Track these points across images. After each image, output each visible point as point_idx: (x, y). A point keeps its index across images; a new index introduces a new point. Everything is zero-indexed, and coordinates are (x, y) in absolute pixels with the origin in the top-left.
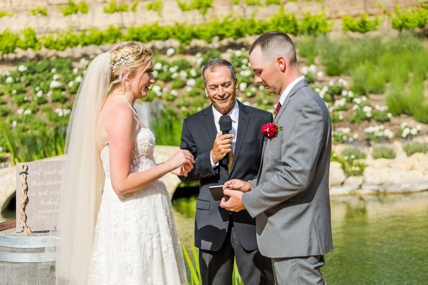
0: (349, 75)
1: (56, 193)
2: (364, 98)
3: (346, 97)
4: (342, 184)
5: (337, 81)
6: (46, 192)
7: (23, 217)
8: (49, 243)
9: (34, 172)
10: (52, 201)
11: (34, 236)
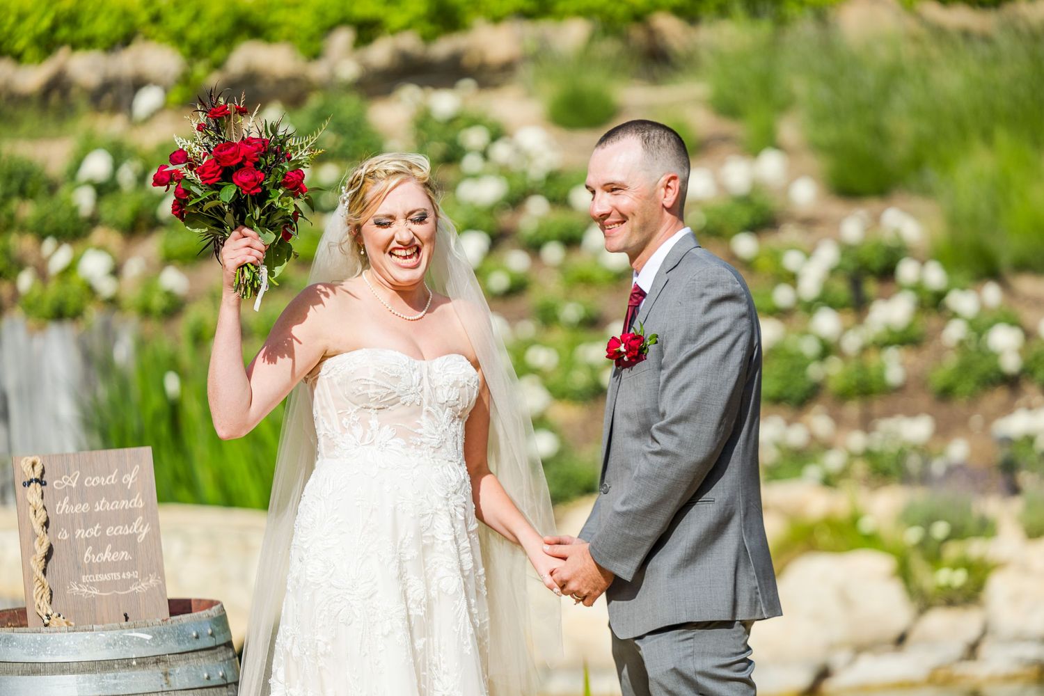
0: (926, 192)
1: (120, 532)
2: (992, 293)
3: (917, 288)
4: (901, 640)
5: (877, 219)
6: (94, 529)
7: (43, 591)
8: (124, 647)
9: (61, 480)
10: (112, 552)
11: (85, 630)
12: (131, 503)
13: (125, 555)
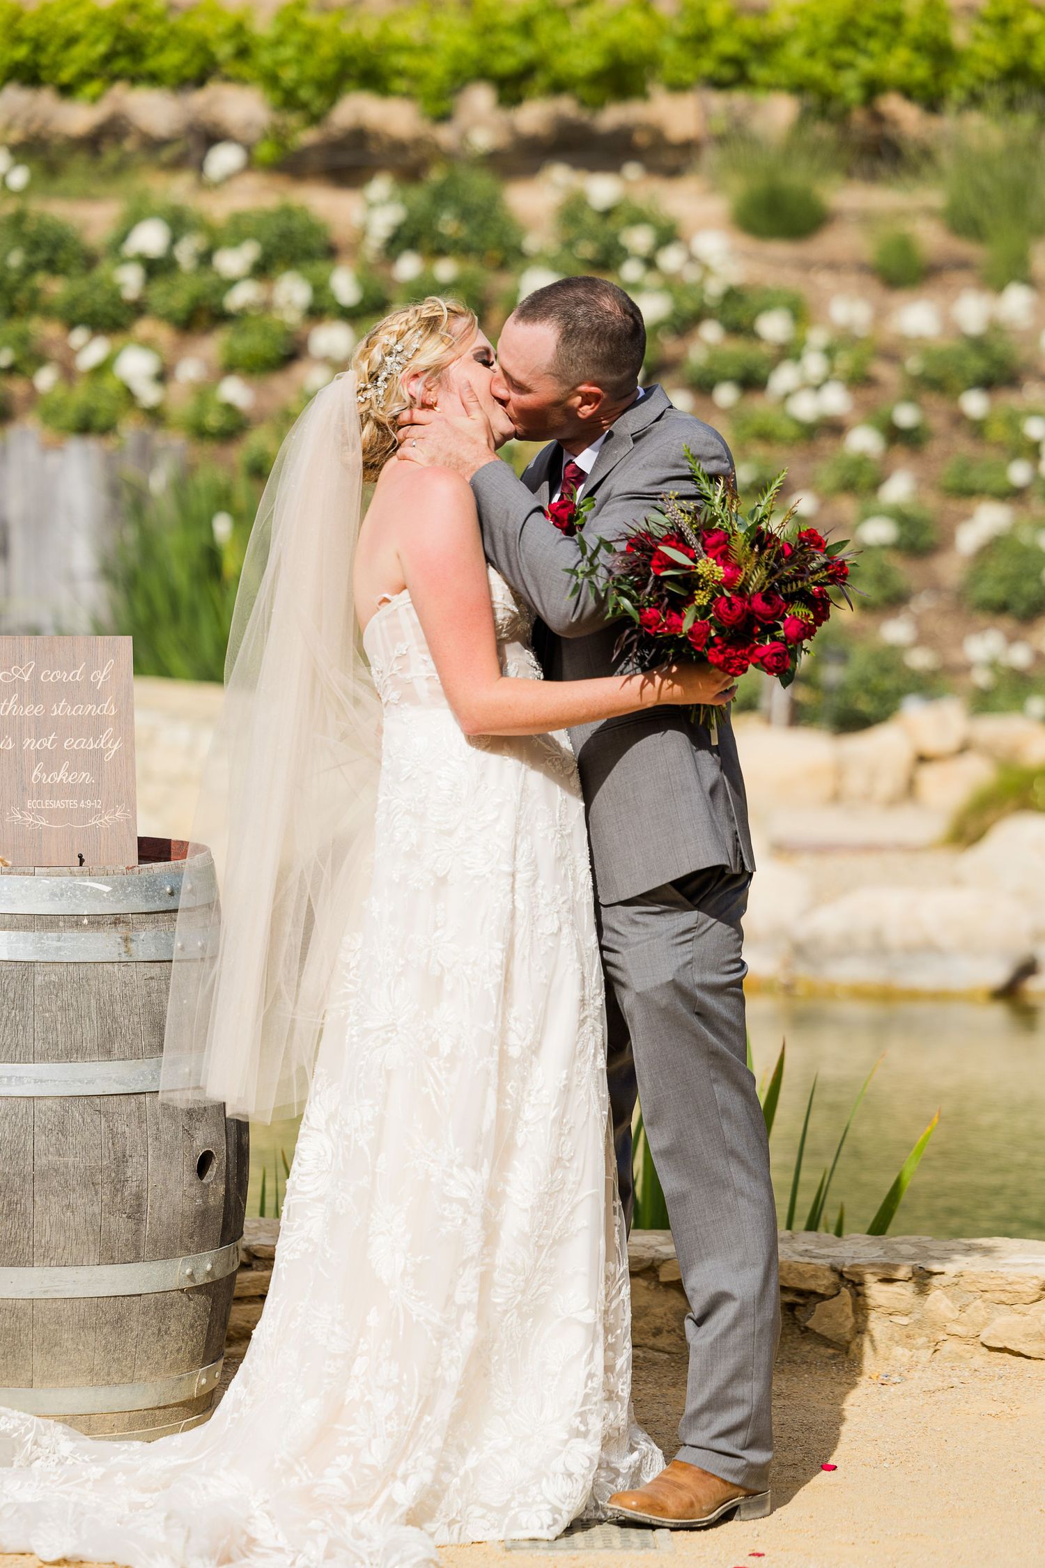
1: (82, 746)
6: (48, 740)
8: (74, 900)
9: (10, 671)
10: (69, 771)
11: (24, 874)
12: (99, 708)
13: (85, 777)
